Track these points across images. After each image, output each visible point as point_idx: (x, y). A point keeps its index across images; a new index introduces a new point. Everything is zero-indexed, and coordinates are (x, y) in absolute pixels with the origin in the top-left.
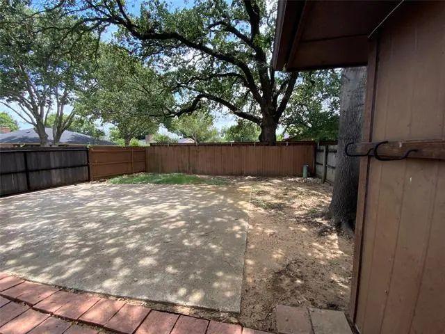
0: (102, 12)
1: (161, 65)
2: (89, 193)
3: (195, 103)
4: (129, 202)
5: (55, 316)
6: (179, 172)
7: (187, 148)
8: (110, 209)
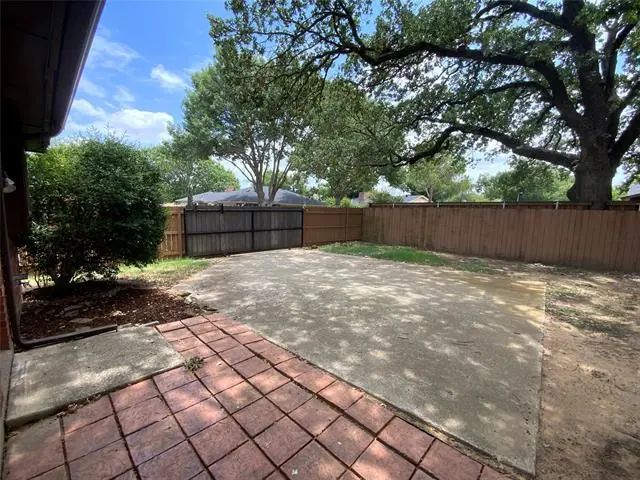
0: (331, 43)
1: (392, 93)
2: (302, 260)
3: (440, 141)
4: (345, 276)
5: (295, 382)
6: (406, 245)
7: (421, 210)
8: (326, 281)
